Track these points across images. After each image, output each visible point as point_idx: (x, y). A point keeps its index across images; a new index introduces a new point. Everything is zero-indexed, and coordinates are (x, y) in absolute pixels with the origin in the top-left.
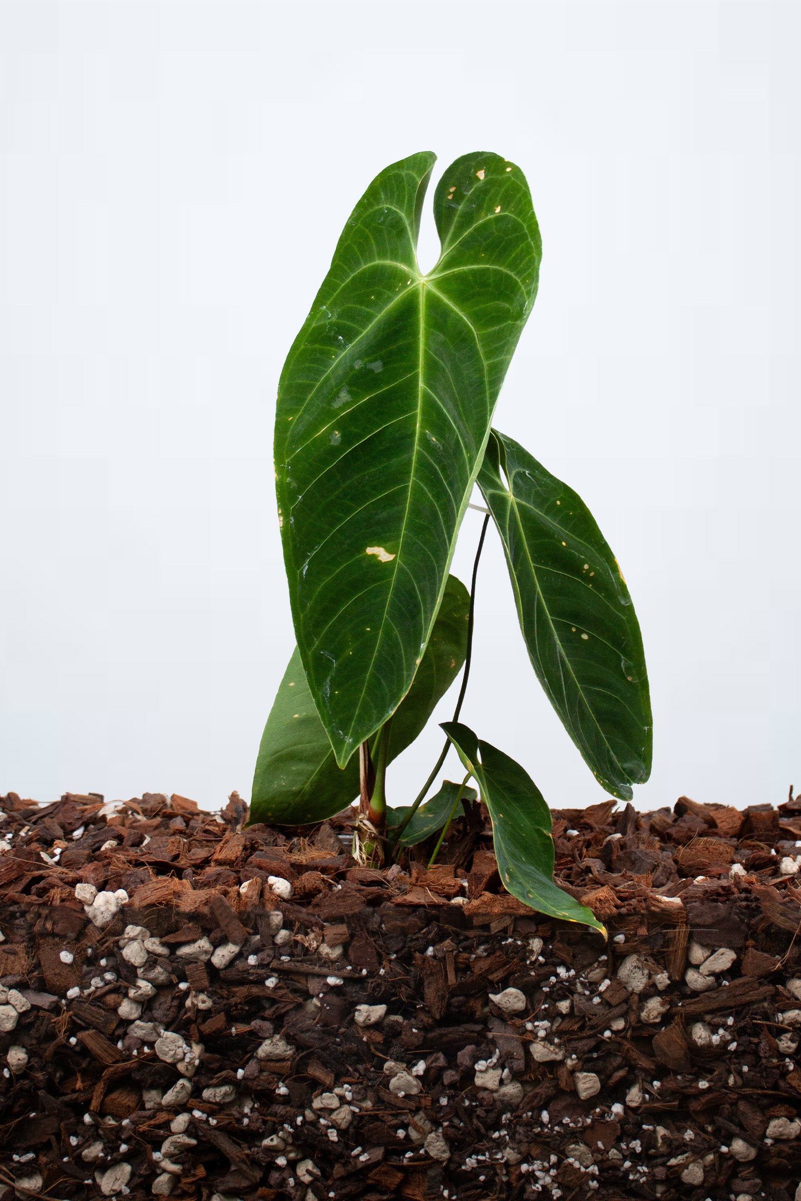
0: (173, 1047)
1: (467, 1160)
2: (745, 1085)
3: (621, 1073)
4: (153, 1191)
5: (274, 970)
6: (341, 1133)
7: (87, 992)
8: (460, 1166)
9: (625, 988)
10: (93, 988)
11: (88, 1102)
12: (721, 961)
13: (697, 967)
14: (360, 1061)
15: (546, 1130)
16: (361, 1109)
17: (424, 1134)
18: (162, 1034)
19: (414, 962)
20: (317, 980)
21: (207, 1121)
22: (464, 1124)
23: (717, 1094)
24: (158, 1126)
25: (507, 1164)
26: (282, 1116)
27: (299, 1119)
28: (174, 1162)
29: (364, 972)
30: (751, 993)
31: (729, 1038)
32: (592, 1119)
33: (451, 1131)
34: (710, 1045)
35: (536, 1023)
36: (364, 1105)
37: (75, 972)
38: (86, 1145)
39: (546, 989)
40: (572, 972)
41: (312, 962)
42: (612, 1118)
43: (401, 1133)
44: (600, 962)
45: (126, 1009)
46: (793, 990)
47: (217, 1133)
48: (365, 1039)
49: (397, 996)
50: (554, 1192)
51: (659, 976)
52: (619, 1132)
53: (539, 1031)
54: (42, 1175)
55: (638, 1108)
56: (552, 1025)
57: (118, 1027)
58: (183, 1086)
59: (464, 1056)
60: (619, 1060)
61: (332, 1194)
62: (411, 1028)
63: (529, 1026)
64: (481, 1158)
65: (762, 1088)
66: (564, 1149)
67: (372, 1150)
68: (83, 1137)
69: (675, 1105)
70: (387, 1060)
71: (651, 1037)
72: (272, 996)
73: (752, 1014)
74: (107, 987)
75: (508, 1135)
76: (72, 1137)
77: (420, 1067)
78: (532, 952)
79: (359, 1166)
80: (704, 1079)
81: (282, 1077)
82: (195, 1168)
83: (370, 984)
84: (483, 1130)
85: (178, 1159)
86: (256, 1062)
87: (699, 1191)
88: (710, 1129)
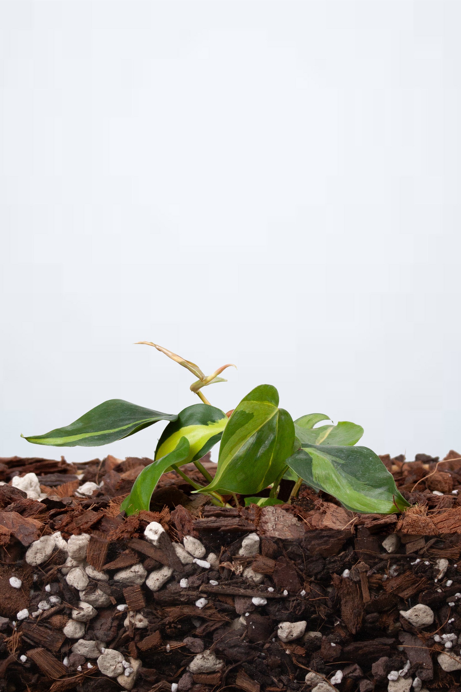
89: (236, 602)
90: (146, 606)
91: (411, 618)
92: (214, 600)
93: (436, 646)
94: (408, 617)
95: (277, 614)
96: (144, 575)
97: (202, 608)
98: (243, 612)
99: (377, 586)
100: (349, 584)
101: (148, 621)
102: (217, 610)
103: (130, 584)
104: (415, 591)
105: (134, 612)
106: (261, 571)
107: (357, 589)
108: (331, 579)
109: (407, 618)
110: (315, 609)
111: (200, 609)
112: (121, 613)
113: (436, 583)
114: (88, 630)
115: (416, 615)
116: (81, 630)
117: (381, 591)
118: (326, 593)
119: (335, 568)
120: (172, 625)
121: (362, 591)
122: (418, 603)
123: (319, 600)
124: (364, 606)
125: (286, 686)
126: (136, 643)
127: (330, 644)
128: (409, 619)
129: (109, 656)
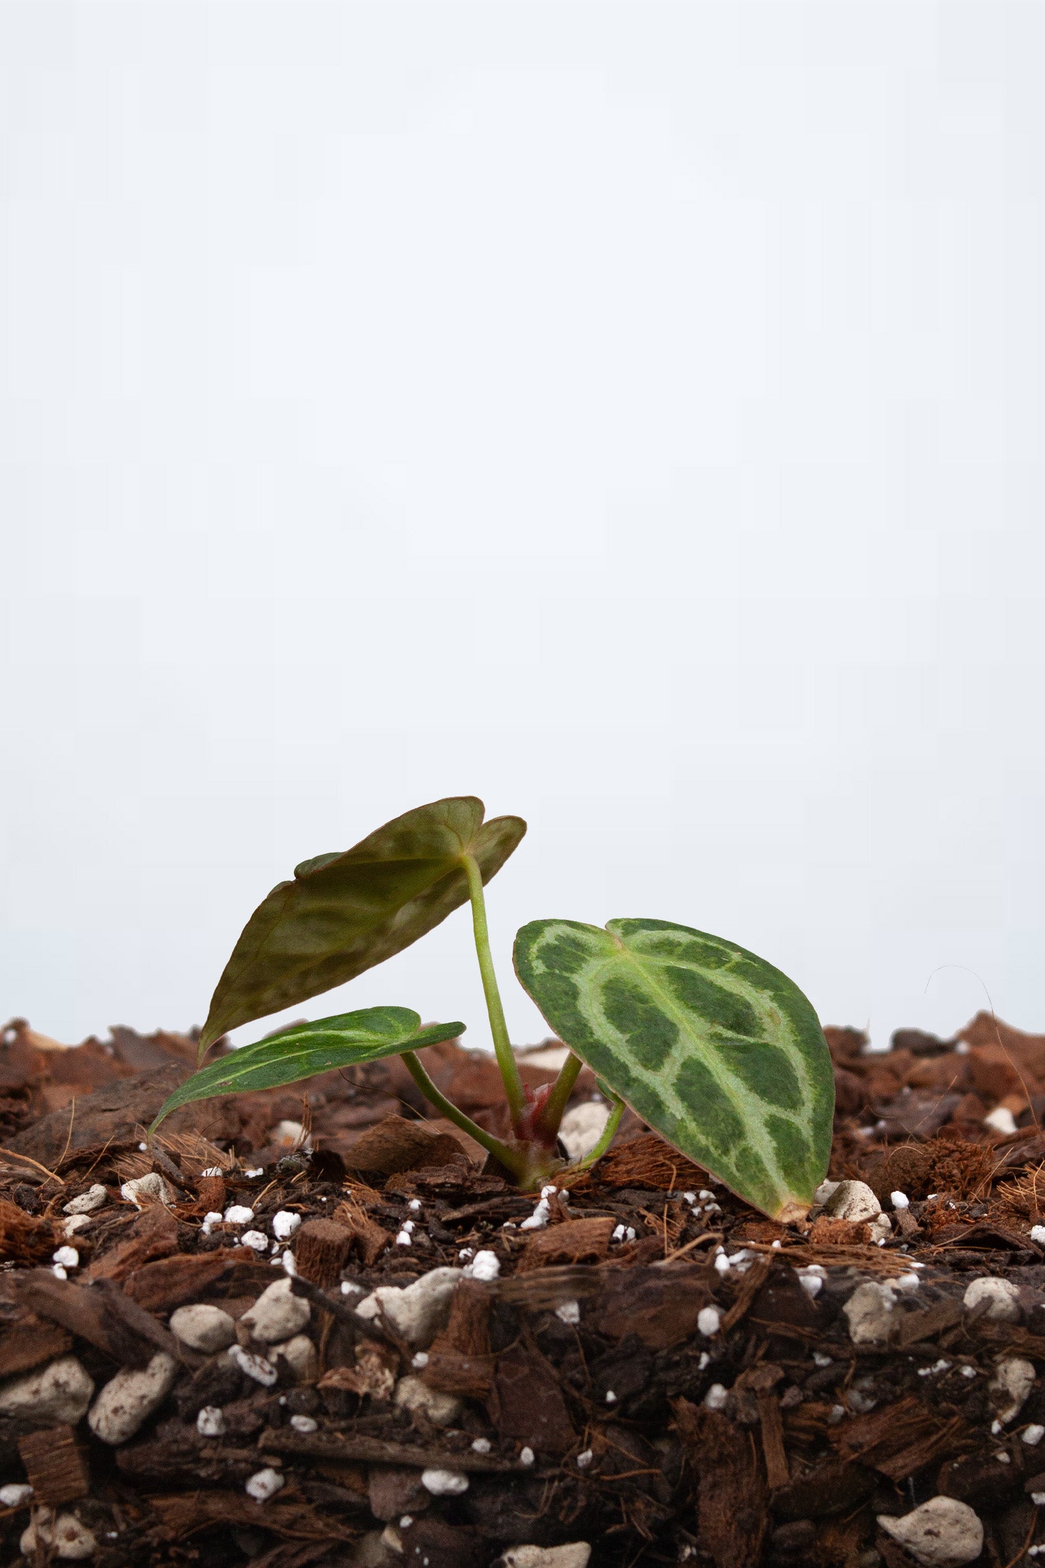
5: (268, 1451)
19: (673, 1426)
20: (394, 1478)
29: (527, 1455)
41: (380, 1433)
49: (621, 1522)
72: (262, 1524)
89: (372, 1483)
90: (92, 1493)
91: (913, 1539)
92: (304, 1477)
94: (904, 1537)
95: (500, 1521)
96: (85, 1395)
97: (265, 1501)
98: (393, 1514)
99: (811, 1438)
100: (725, 1433)
101: (96, 1538)
102: (313, 1505)
103: (39, 1423)
104: (928, 1456)
105: (52, 1509)
106: (449, 1385)
107: (750, 1447)
109: (900, 1539)
110: (619, 1505)
111: (259, 1502)
112: (10, 1511)
113: (993, 1435)
115: (929, 1533)
117: (823, 1454)
118: (653, 1458)
119: (685, 1381)
120: (172, 1551)
121: (763, 1452)
122: (936, 1494)
123: (633, 1479)
124: (768, 1499)
128: (908, 1541)
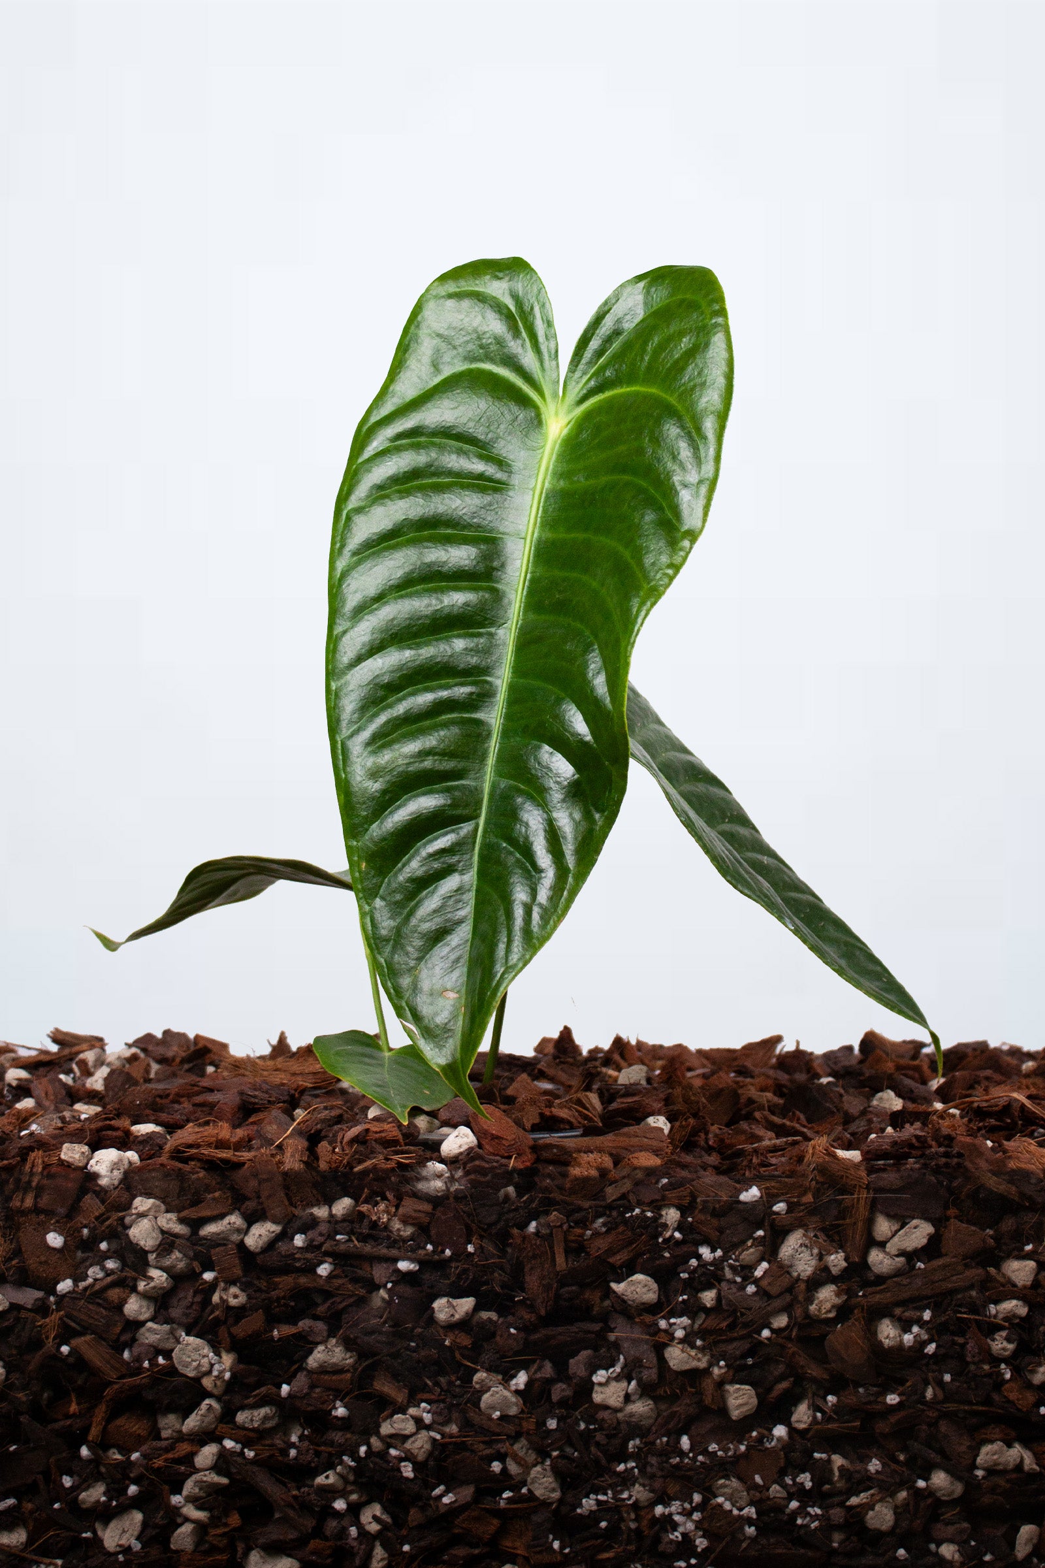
0: (196, 1357)
1: (584, 1501)
2: (947, 1399)
3: (784, 1385)
4: (172, 1546)
6: (418, 1466)
7: (82, 1285)
8: (575, 1510)
9: (788, 1273)
10: (90, 1280)
11: (86, 1429)
12: (914, 1236)
13: (882, 1245)
14: (442, 1372)
15: (686, 1461)
16: (443, 1435)
17: (527, 1468)
18: (181, 1339)
21: (242, 1453)
22: (580, 1453)
23: (912, 1411)
24: (178, 1461)
25: (636, 1506)
26: (340, 1445)
27: (363, 1449)
28: (199, 1508)
30: (954, 1278)
31: (926, 1337)
32: (747, 1446)
33: (562, 1463)
34: (900, 1347)
35: (672, 1320)
36: (447, 1430)
37: (66, 1259)
38: (83, 1487)
39: (684, 1275)
40: (719, 1253)
42: (773, 1444)
43: (496, 1466)
44: (755, 1239)
45: (134, 1307)
46: (1009, 1273)
47: (256, 1469)
48: (447, 1343)
50: (698, 1541)
51: (833, 1257)
52: (782, 1463)
53: (676, 1330)
54: (26, 1527)
55: (806, 1431)
56: (693, 1323)
57: (123, 1331)
58: (210, 1407)
59: (577, 1364)
60: (781, 1368)
61: (406, 1548)
62: (508, 1328)
63: (663, 1324)
64: (601, 1497)
65: (970, 1403)
66: (710, 1486)
67: (458, 1490)
68: (79, 1475)
69: (855, 1427)
70: (476, 1371)
71: (823, 1337)
73: (956, 1305)
74: (109, 1279)
75: (636, 1467)
76: (64, 1477)
77: (521, 1379)
78: (665, 1226)
79: (442, 1510)
80: (893, 1392)
81: (340, 1394)
82: (227, 1516)
83: (455, 1269)
84: (604, 1462)
85: (203, 1503)
86: (306, 1376)
87: (888, 1539)
88: (902, 1458)
93: (663, 1334)
108: (510, 1236)
114: (159, 1309)
116: (148, 1309)
125: (445, 1391)
126: (229, 1329)
127: (509, 1331)
129: (189, 1347)
